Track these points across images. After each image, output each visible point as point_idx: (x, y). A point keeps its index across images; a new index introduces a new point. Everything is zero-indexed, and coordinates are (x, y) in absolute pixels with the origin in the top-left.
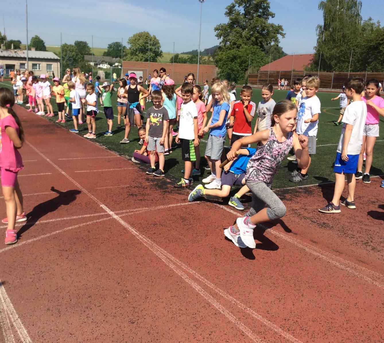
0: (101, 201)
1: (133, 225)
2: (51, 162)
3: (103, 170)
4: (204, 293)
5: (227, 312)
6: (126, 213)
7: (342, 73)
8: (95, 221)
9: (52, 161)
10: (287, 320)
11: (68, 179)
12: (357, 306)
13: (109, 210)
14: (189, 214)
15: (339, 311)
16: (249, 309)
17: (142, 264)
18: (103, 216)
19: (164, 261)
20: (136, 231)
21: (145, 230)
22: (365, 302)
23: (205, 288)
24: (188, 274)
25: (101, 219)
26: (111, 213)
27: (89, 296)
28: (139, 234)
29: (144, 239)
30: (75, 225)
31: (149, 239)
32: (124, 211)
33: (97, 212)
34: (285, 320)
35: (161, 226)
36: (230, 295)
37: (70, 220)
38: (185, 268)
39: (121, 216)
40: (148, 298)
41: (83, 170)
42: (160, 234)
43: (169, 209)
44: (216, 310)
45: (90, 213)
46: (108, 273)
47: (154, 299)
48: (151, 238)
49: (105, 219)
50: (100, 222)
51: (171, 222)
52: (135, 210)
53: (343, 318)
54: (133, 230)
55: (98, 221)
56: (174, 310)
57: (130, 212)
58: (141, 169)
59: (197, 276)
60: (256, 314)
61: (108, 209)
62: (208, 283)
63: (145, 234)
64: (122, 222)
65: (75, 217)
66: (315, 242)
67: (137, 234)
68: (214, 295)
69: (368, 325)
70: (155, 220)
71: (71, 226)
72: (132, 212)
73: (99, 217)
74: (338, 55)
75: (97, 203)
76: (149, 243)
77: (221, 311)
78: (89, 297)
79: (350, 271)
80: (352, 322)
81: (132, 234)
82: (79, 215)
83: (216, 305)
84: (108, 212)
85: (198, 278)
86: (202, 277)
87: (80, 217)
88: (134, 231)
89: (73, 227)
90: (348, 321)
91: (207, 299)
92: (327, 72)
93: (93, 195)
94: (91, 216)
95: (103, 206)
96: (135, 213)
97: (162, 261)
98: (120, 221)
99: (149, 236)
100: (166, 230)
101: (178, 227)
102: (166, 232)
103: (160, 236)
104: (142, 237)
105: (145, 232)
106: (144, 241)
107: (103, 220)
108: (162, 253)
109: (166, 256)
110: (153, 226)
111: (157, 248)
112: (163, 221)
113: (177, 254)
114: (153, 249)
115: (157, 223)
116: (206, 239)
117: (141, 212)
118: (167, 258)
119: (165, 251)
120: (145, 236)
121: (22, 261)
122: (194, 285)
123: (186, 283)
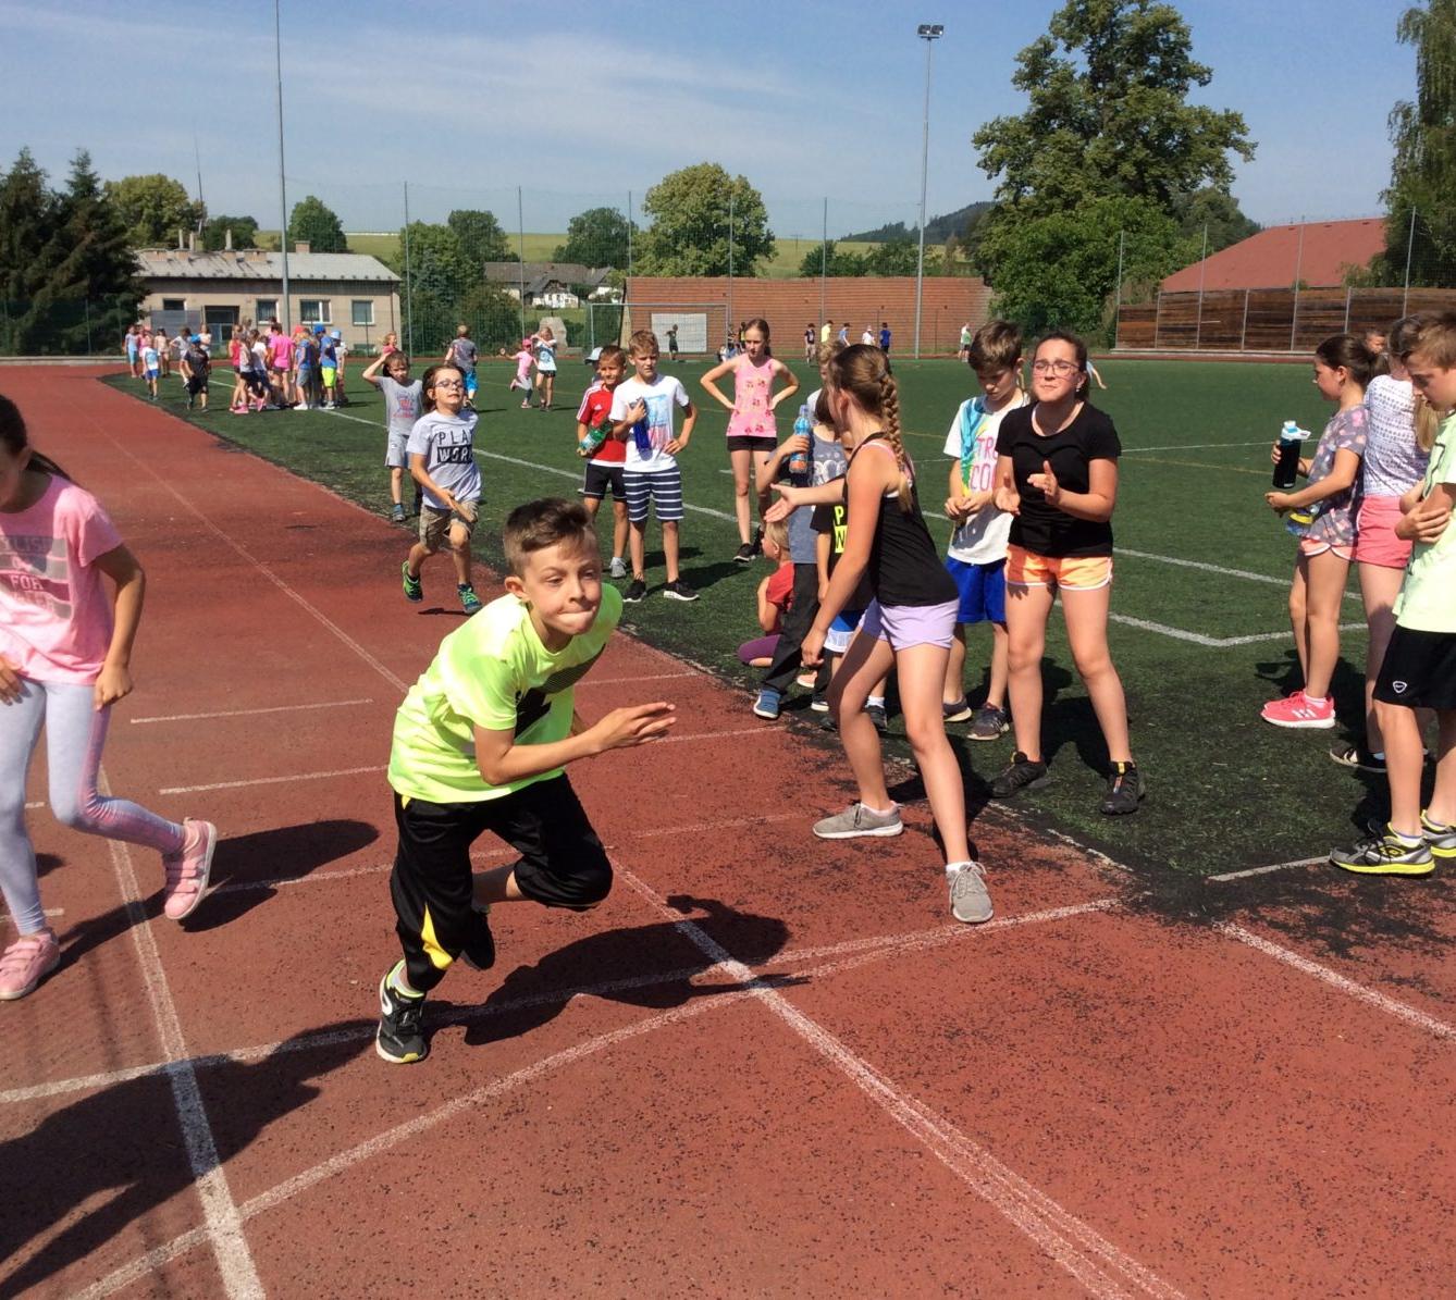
1: (848, 1037)
13: (722, 951)
14: (1096, 974)
19: (1072, 1270)
20: (878, 1078)
21: (914, 1069)
26: (735, 968)
28: (897, 1093)
29: (930, 1125)
30: (587, 1037)
31: (953, 1122)
32: (789, 957)
33: (673, 965)
35: (984, 1044)
42: (995, 1093)
43: (993, 946)
45: (641, 970)
48: (960, 1121)
49: (715, 1003)
50: (697, 1019)
51: (1024, 1019)
52: (836, 950)
54: (860, 1069)
55: (683, 1012)
57: (818, 962)
61: (713, 944)
63: (922, 1090)
64: (801, 1024)
67: (886, 1090)
70: (947, 1010)
71: (572, 1042)
72: (825, 960)
76: (957, 1148)
81: (861, 1092)
84: (721, 962)
88: (865, 1076)
92: (1440, 286)
93: (632, 868)
95: (690, 930)
96: (842, 965)
97: (1061, 1268)
98: (784, 1011)
99: (946, 1104)
100: (1017, 1069)
101: (1067, 1049)
102: (1018, 1081)
103: (1000, 1104)
104: (914, 1113)
105: (921, 1080)
106: (931, 1134)
107: (709, 1010)
108: (1041, 1217)
109: (1067, 1235)
110: (945, 1042)
111: (1006, 1182)
112: (984, 1014)
113: (1121, 1223)
114: (988, 1188)
115: (960, 1023)
116: (1228, 1123)
117: (866, 958)
118: (1078, 1246)
119: (1055, 1199)
120: (929, 1105)
121: (385, 1258)
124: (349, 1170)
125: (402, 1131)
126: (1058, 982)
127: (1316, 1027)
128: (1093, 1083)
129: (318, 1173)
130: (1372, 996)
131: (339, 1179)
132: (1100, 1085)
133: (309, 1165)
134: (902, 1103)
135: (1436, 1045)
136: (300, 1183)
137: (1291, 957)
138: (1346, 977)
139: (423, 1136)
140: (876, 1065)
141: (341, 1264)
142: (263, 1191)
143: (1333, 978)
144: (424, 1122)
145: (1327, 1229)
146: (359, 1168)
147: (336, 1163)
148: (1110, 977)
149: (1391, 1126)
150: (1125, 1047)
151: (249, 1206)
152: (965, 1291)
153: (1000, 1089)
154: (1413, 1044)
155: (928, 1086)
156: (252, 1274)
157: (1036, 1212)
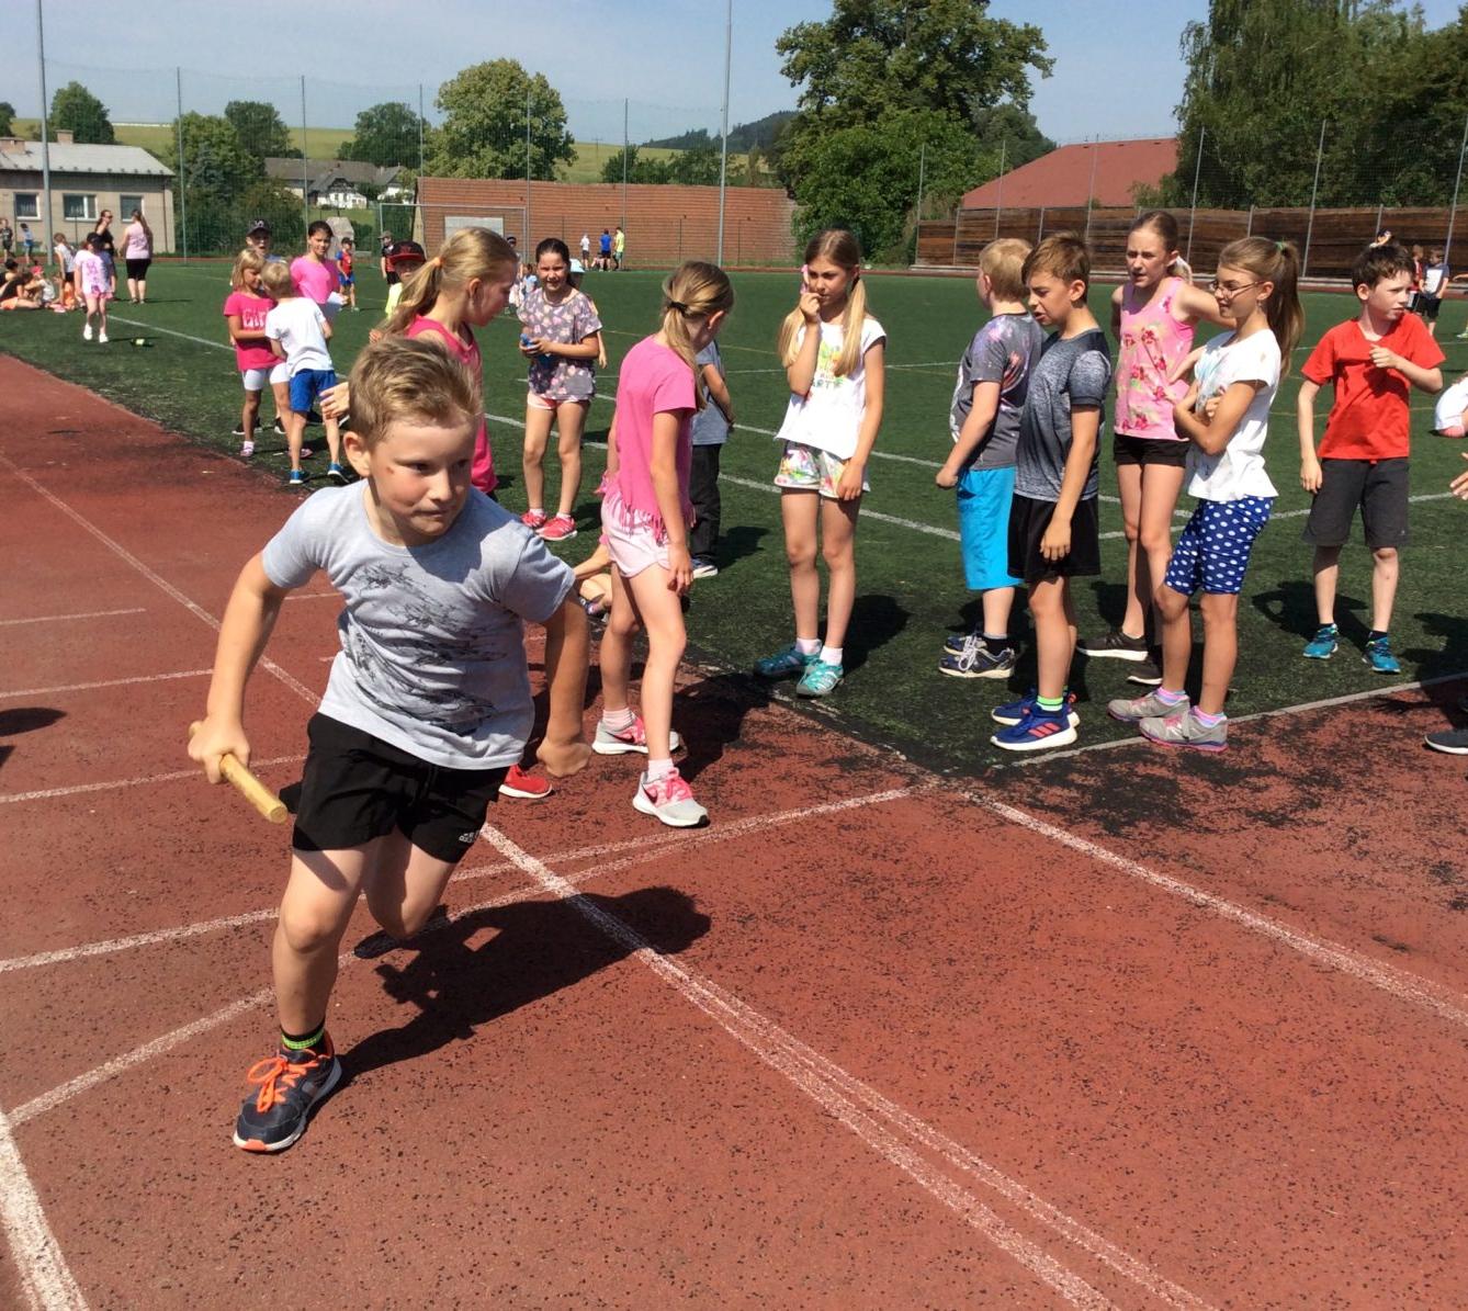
2: (207, 618)
6: (598, 859)
9: (211, 611)
11: (297, 695)
13: (516, 848)
17: (751, 1150)
18: (495, 884)
19: (854, 1127)
21: (707, 953)
24: (991, 1198)
26: (531, 864)
28: (690, 975)
29: (722, 1003)
31: (744, 999)
32: (584, 852)
35: (776, 927)
38: (966, 1168)
39: (577, 877)
42: (785, 971)
43: (786, 835)
48: (750, 998)
49: (509, 897)
51: (814, 903)
52: (632, 844)
55: (476, 907)
57: (613, 856)
59: (1042, 1210)
61: (507, 841)
62: (1110, 1253)
63: (715, 972)
64: (595, 914)
67: (680, 973)
70: (741, 896)
72: (621, 855)
73: (479, 890)
74: (1266, 141)
76: (746, 1021)
81: (654, 975)
84: (516, 859)
85: (1050, 1223)
86: (1069, 1220)
92: (1225, 208)
96: (638, 859)
97: (843, 1126)
99: (737, 983)
100: (806, 948)
101: (853, 928)
102: (807, 959)
103: (789, 981)
104: (707, 993)
105: (714, 962)
106: (723, 1011)
107: (503, 905)
108: (826, 1081)
109: (849, 1097)
110: (739, 926)
111: (793, 1051)
112: (777, 899)
113: (901, 1084)
114: (776, 1058)
115: (753, 909)
116: (1003, 989)
117: (661, 852)
118: (860, 1105)
119: (839, 1064)
120: (721, 985)
121: (165, 1156)
122: (1048, 1269)
123: (1004, 1258)
124: (126, 1073)
125: (183, 1033)
126: (849, 868)
127: (1087, 899)
128: (878, 958)
129: (93, 1077)
130: (1140, 870)
131: (116, 1083)
132: (885, 960)
133: (82, 1070)
134: (695, 984)
135: (1197, 912)
136: (73, 1088)
137: (1067, 838)
138: (1116, 852)
139: (204, 1037)
141: (117, 1164)
142: (34, 1097)
143: (1106, 856)
144: (205, 1023)
145: (1092, 1080)
146: (138, 1070)
147: (110, 1067)
148: (897, 862)
149: (1153, 986)
150: (909, 923)
151: (19, 1112)
152: (752, 1153)
153: (790, 967)
154: (1175, 913)
155: (720, 968)
156: (23, 1178)
157: (821, 1077)
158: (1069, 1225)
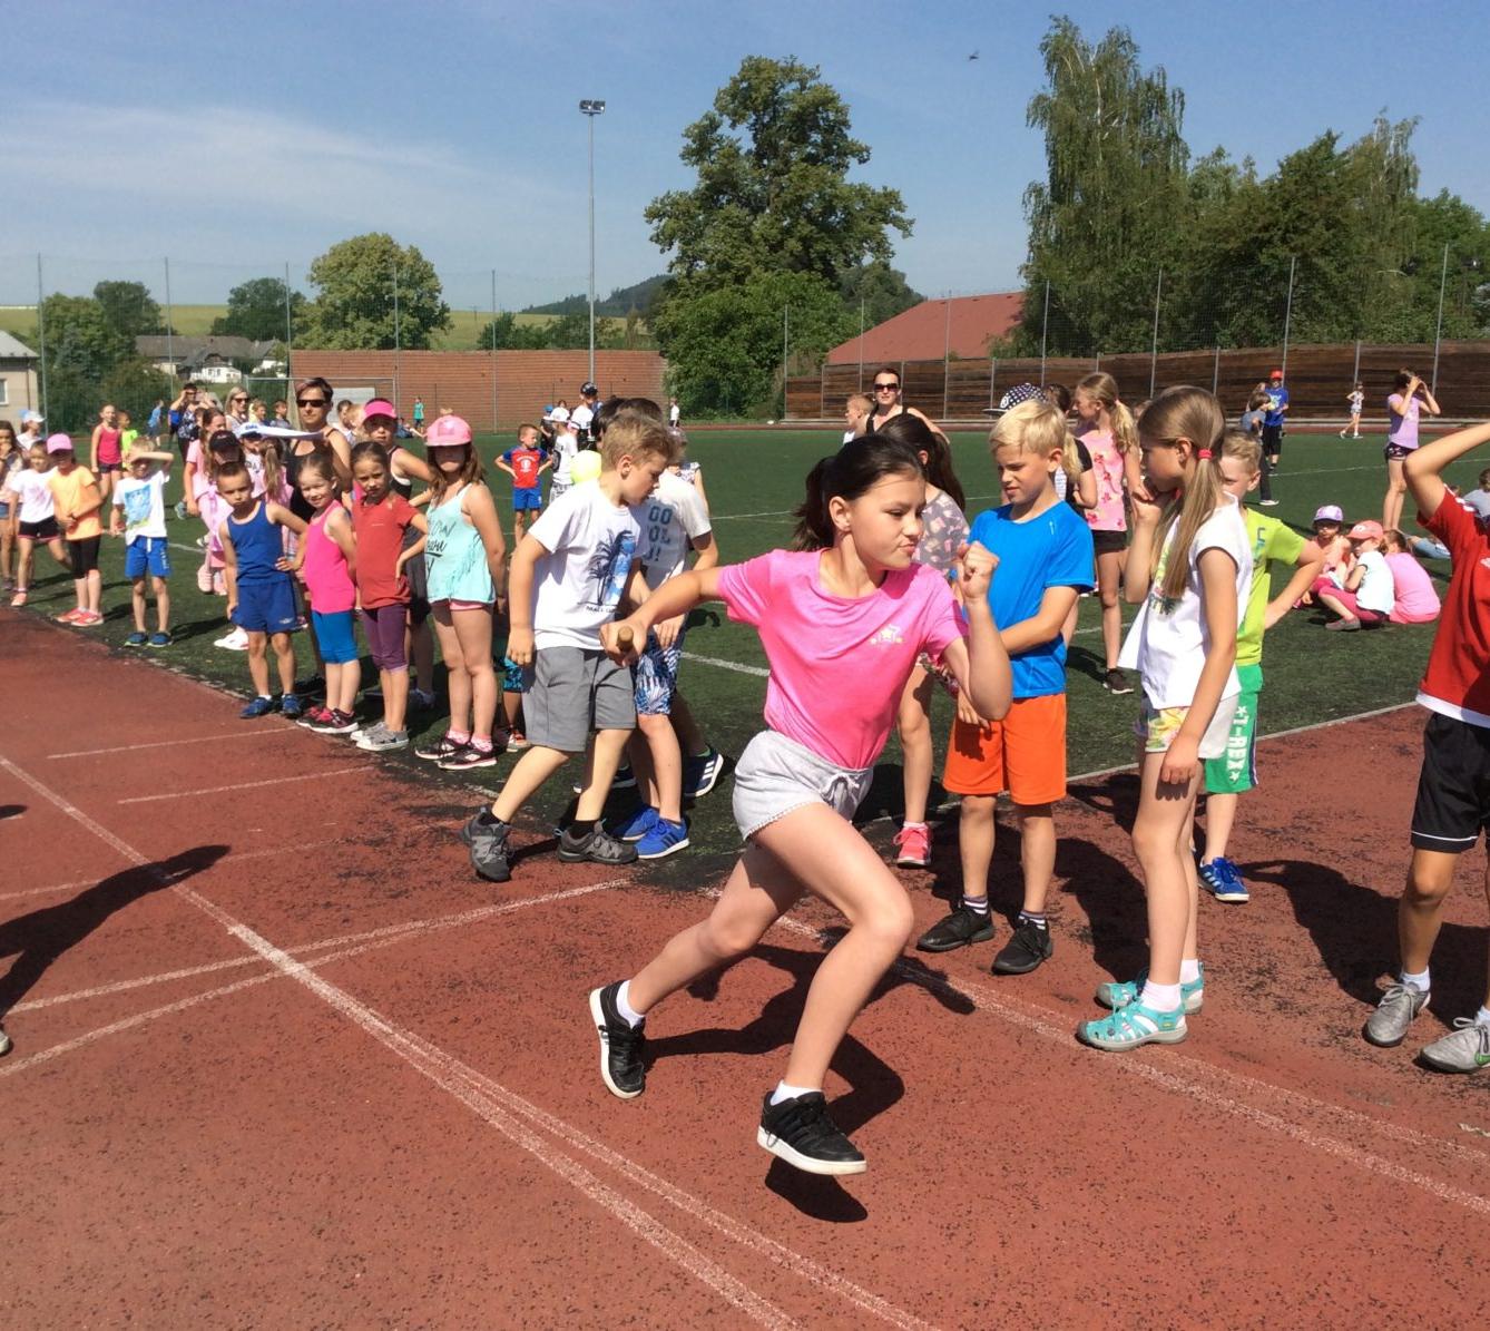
0: (232, 913)
1: (365, 996)
2: (18, 772)
3: (234, 787)
4: (661, 1236)
5: (754, 1300)
6: (336, 949)
7: (1125, 356)
8: (210, 995)
9: (23, 766)
10: (982, 1306)
11: (91, 833)
12: (1235, 1227)
13: (267, 944)
14: (590, 933)
15: (1174, 1249)
16: (836, 1278)
17: (409, 1147)
18: (240, 972)
19: (498, 1126)
20: (382, 1021)
21: (414, 1011)
22: (1264, 1208)
23: (664, 1213)
24: (595, 1167)
25: (234, 982)
26: (276, 955)
27: (201, 1293)
28: (394, 1028)
29: (416, 1047)
30: (126, 1015)
31: (435, 1044)
32: (326, 943)
33: (219, 958)
34: (976, 1305)
35: (480, 989)
36: (763, 1234)
37: (107, 997)
38: (581, 1147)
39: (317, 963)
40: (441, 1277)
41: (150, 794)
42: (478, 1021)
43: (510, 920)
44: (714, 1296)
45: (188, 964)
46: (274, 1193)
47: (467, 1281)
48: (443, 1043)
49: (251, 981)
50: (231, 995)
51: (519, 969)
52: (372, 935)
53: (1190, 1274)
54: (367, 1015)
55: (220, 991)
56: (548, 1312)
57: (353, 945)
58: (389, 770)
59: (633, 1171)
60: (864, 1293)
61: (260, 939)
62: (675, 1195)
63: (417, 1025)
64: (324, 989)
65: (127, 985)
66: (1071, 999)
67: (385, 1028)
68: (703, 1238)
69: (1281, 1291)
70: (456, 969)
71: (113, 1020)
72: (361, 943)
73: (225, 977)
74: (1108, 293)
75: (214, 922)
76: (433, 1059)
77: (729, 1296)
78: (203, 1297)
79: (1204, 1097)
80: (1221, 1287)
81: (362, 1031)
82: (145, 974)
83: (711, 1276)
84: (264, 952)
85: (636, 1178)
86: (652, 1176)
87: (150, 980)
88: (370, 1020)
89: (124, 1024)
90: (1207, 1285)
91: (675, 1257)
92: (1074, 356)
94: (191, 977)
95: (240, 931)
96: (373, 946)
97: (490, 1126)
98: (312, 984)
99: (434, 1033)
100: (502, 1004)
102: (500, 1011)
103: (479, 1028)
104: (405, 1041)
105: (418, 1018)
106: (414, 1053)
107: (245, 988)
108: (488, 1096)
109: (503, 1106)
110: (446, 990)
111: (466, 1078)
112: (487, 970)
113: (549, 1094)
114: (450, 1083)
115: (465, 977)
117: (396, 939)
118: (510, 1111)
119: (501, 1085)
120: (419, 1034)
122: (622, 1208)
123: (589, 1203)
126: (557, 941)
134: (396, 1035)
140: (382, 1013)
148: (601, 934)
153: (483, 1018)
155: (422, 1022)
157: (484, 1094)
158: (649, 1179)
